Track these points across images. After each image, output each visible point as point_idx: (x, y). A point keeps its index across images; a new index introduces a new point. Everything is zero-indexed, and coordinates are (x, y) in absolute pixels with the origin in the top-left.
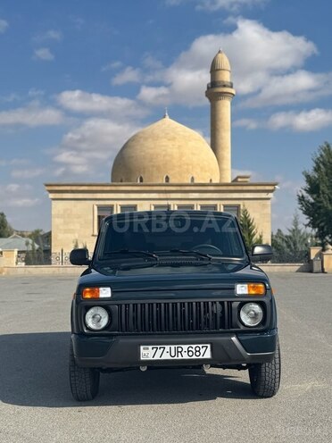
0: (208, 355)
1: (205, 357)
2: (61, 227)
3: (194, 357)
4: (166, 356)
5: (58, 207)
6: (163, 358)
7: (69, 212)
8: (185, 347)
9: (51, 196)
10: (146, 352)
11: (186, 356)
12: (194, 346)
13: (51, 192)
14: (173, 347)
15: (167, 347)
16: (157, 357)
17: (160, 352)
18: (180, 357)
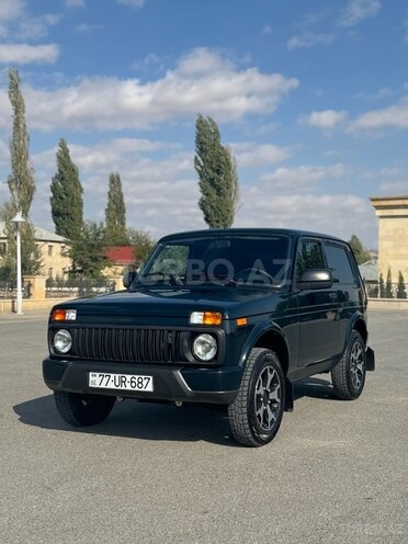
0: (150, 388)
1: (147, 389)
2: (390, 251)
3: (137, 389)
4: (111, 386)
5: (387, 227)
6: (108, 387)
7: (401, 232)
8: (129, 377)
9: (379, 213)
10: (94, 378)
11: (129, 387)
12: (137, 377)
13: (378, 208)
14: (117, 376)
15: (112, 376)
16: (103, 386)
17: (105, 379)
18: (123, 388)
